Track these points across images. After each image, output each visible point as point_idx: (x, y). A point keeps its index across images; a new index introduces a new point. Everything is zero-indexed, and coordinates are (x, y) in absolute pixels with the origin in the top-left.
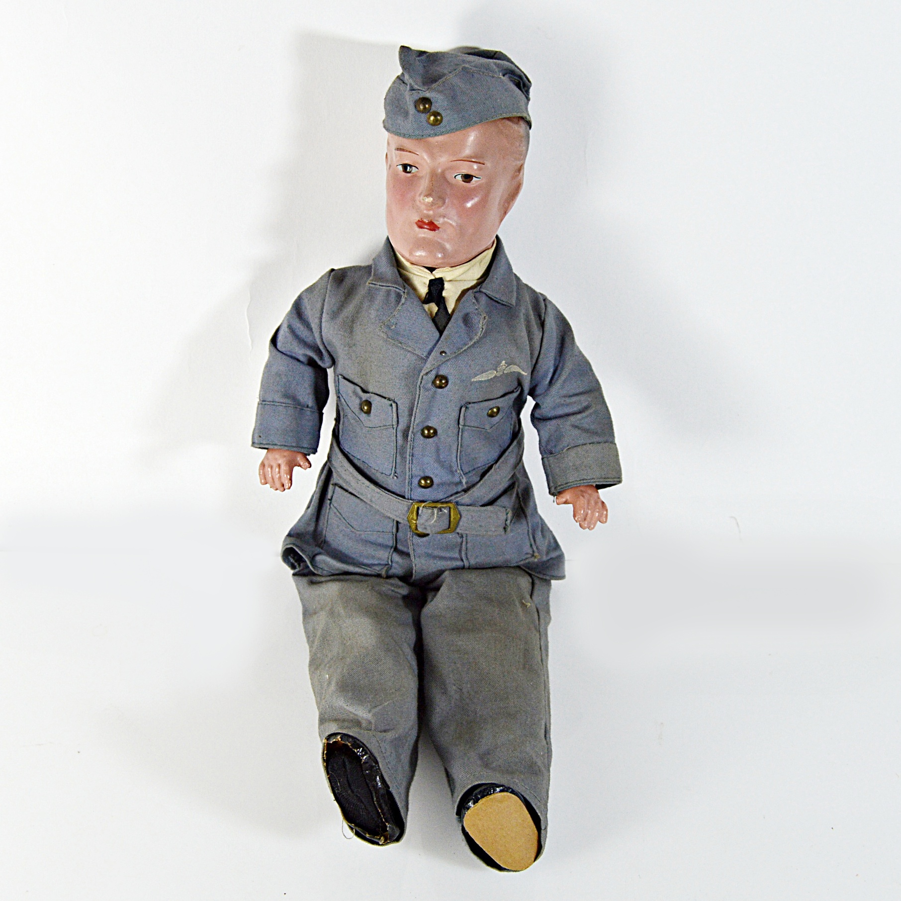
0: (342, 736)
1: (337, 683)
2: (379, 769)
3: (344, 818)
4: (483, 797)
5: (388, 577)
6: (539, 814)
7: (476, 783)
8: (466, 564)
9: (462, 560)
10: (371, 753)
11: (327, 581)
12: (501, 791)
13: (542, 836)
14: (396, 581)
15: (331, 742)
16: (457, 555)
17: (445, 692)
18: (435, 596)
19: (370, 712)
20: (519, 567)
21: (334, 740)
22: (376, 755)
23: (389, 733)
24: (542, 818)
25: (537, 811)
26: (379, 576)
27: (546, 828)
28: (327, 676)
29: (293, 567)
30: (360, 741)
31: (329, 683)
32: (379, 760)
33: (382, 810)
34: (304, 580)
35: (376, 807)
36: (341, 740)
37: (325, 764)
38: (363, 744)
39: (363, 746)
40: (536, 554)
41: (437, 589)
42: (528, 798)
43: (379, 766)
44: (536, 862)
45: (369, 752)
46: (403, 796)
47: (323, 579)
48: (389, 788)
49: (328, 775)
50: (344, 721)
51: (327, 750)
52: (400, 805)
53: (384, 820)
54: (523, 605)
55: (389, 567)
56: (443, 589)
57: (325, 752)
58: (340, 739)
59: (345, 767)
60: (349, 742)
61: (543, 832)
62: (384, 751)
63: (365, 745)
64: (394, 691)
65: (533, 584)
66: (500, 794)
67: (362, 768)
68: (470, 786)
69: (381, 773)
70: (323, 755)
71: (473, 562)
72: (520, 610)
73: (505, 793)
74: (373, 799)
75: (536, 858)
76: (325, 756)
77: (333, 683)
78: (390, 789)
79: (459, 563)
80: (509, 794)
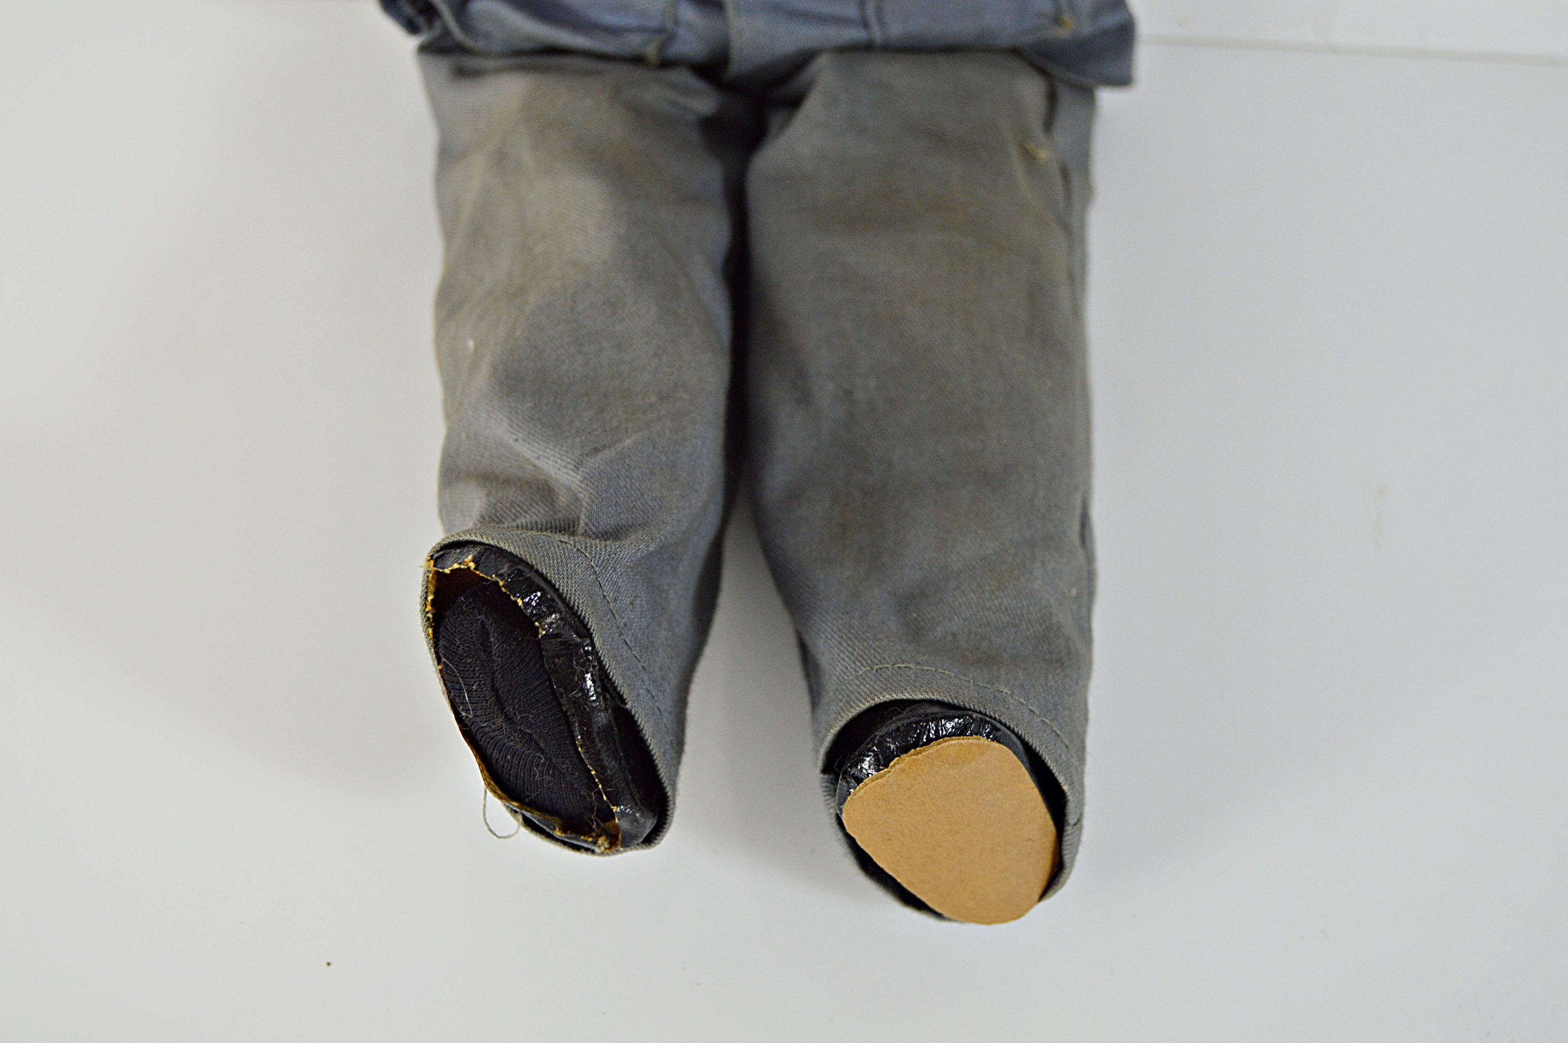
0: (481, 554)
1: (495, 368)
2: (595, 652)
3: (488, 784)
4: (904, 750)
5: (666, 64)
6: (1065, 788)
7: (887, 697)
8: (877, 34)
9: (865, 24)
10: (570, 608)
11: (498, 71)
12: (961, 732)
13: (1068, 839)
14: (685, 77)
15: (447, 571)
16: (851, 11)
17: (804, 398)
18: (788, 121)
19: (578, 466)
20: (1015, 52)
21: (456, 566)
22: (586, 611)
23: (628, 542)
24: (1070, 797)
25: (1061, 779)
26: (637, 60)
27: (1079, 821)
28: (471, 344)
29: (412, 27)
30: (537, 571)
31: (475, 365)
32: (593, 625)
33: (601, 769)
34: (442, 66)
35: (582, 760)
36: (476, 569)
37: (430, 631)
38: (545, 579)
39: (543, 584)
40: (1067, 18)
41: (795, 102)
42: (1035, 743)
43: (592, 644)
44: (1043, 904)
45: (560, 604)
46: (667, 719)
47: (489, 64)
48: (623, 701)
49: (439, 663)
50: (508, 481)
51: (435, 594)
52: (657, 747)
53: (605, 798)
54: (1028, 157)
55: (666, 35)
56: (813, 105)
57: (430, 598)
58: (472, 565)
59: (487, 649)
60: (501, 576)
61: (1069, 830)
62: (610, 596)
63: (549, 582)
64: (654, 399)
65: (1052, 99)
66: (955, 741)
67: (540, 650)
68: (864, 706)
69: (600, 663)
70: (425, 605)
71: (896, 30)
72: (1018, 168)
73: (973, 740)
74: (573, 739)
75: (1045, 892)
76: (429, 608)
77: (485, 368)
78: (628, 706)
79: (855, 34)
80: (983, 740)
